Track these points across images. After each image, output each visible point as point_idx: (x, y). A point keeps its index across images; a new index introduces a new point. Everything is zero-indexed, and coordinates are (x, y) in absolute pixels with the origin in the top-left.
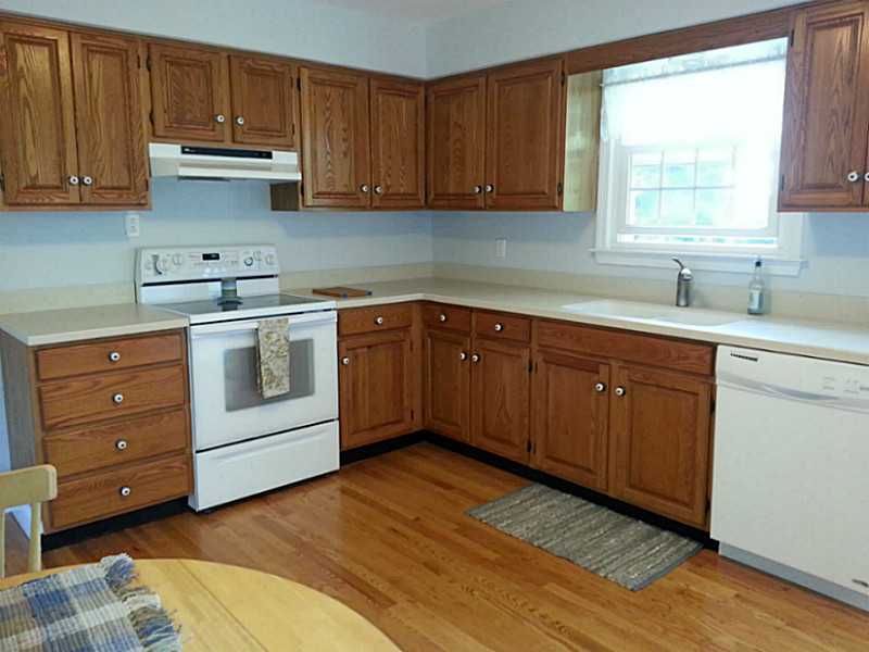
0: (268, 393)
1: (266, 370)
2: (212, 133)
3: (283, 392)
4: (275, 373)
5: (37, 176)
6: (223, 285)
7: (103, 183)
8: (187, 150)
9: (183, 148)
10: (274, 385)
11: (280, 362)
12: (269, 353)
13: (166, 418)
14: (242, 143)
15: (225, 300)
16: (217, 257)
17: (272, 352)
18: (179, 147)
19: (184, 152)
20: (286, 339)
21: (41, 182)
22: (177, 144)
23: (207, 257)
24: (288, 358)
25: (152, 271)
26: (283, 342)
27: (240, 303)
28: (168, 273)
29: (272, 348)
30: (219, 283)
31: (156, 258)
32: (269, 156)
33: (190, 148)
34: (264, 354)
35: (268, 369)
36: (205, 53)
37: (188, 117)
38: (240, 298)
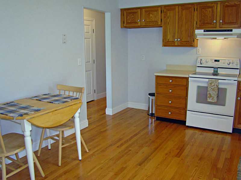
0: (209, 100)
1: (209, 93)
2: (213, 26)
3: (214, 101)
4: (212, 95)
5: (169, 39)
6: (214, 69)
7: (183, 40)
8: (205, 31)
9: (204, 30)
10: (211, 98)
11: (214, 92)
12: (210, 89)
13: (181, 99)
14: (222, 28)
15: (214, 73)
16: (219, 61)
17: (211, 88)
18: (203, 30)
19: (204, 31)
20: (217, 86)
21: (170, 40)
22: (203, 29)
23: (216, 61)
24: (217, 91)
25: (200, 63)
26: (216, 86)
27: (218, 75)
28: (204, 64)
29: (212, 87)
30: (213, 68)
31: (201, 60)
32: (231, 31)
33: (206, 30)
34: (209, 89)
35: (210, 93)
36: (212, 4)
37: (206, 22)
38: (219, 73)
